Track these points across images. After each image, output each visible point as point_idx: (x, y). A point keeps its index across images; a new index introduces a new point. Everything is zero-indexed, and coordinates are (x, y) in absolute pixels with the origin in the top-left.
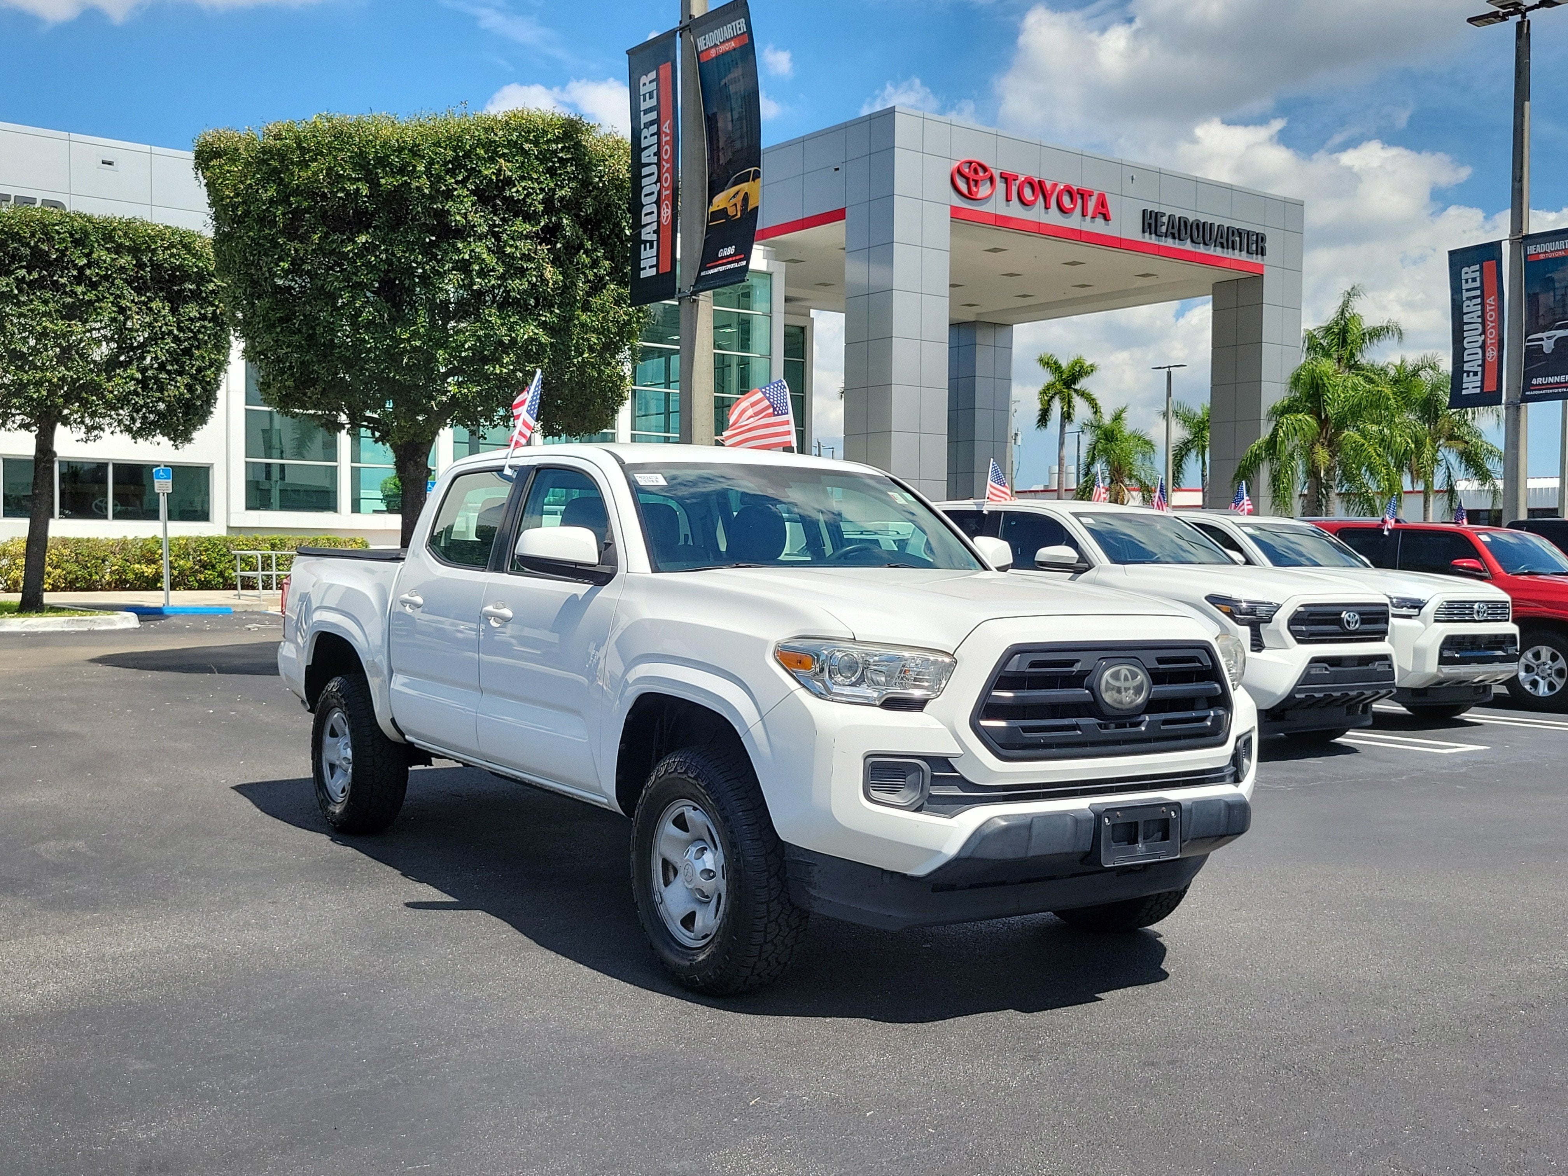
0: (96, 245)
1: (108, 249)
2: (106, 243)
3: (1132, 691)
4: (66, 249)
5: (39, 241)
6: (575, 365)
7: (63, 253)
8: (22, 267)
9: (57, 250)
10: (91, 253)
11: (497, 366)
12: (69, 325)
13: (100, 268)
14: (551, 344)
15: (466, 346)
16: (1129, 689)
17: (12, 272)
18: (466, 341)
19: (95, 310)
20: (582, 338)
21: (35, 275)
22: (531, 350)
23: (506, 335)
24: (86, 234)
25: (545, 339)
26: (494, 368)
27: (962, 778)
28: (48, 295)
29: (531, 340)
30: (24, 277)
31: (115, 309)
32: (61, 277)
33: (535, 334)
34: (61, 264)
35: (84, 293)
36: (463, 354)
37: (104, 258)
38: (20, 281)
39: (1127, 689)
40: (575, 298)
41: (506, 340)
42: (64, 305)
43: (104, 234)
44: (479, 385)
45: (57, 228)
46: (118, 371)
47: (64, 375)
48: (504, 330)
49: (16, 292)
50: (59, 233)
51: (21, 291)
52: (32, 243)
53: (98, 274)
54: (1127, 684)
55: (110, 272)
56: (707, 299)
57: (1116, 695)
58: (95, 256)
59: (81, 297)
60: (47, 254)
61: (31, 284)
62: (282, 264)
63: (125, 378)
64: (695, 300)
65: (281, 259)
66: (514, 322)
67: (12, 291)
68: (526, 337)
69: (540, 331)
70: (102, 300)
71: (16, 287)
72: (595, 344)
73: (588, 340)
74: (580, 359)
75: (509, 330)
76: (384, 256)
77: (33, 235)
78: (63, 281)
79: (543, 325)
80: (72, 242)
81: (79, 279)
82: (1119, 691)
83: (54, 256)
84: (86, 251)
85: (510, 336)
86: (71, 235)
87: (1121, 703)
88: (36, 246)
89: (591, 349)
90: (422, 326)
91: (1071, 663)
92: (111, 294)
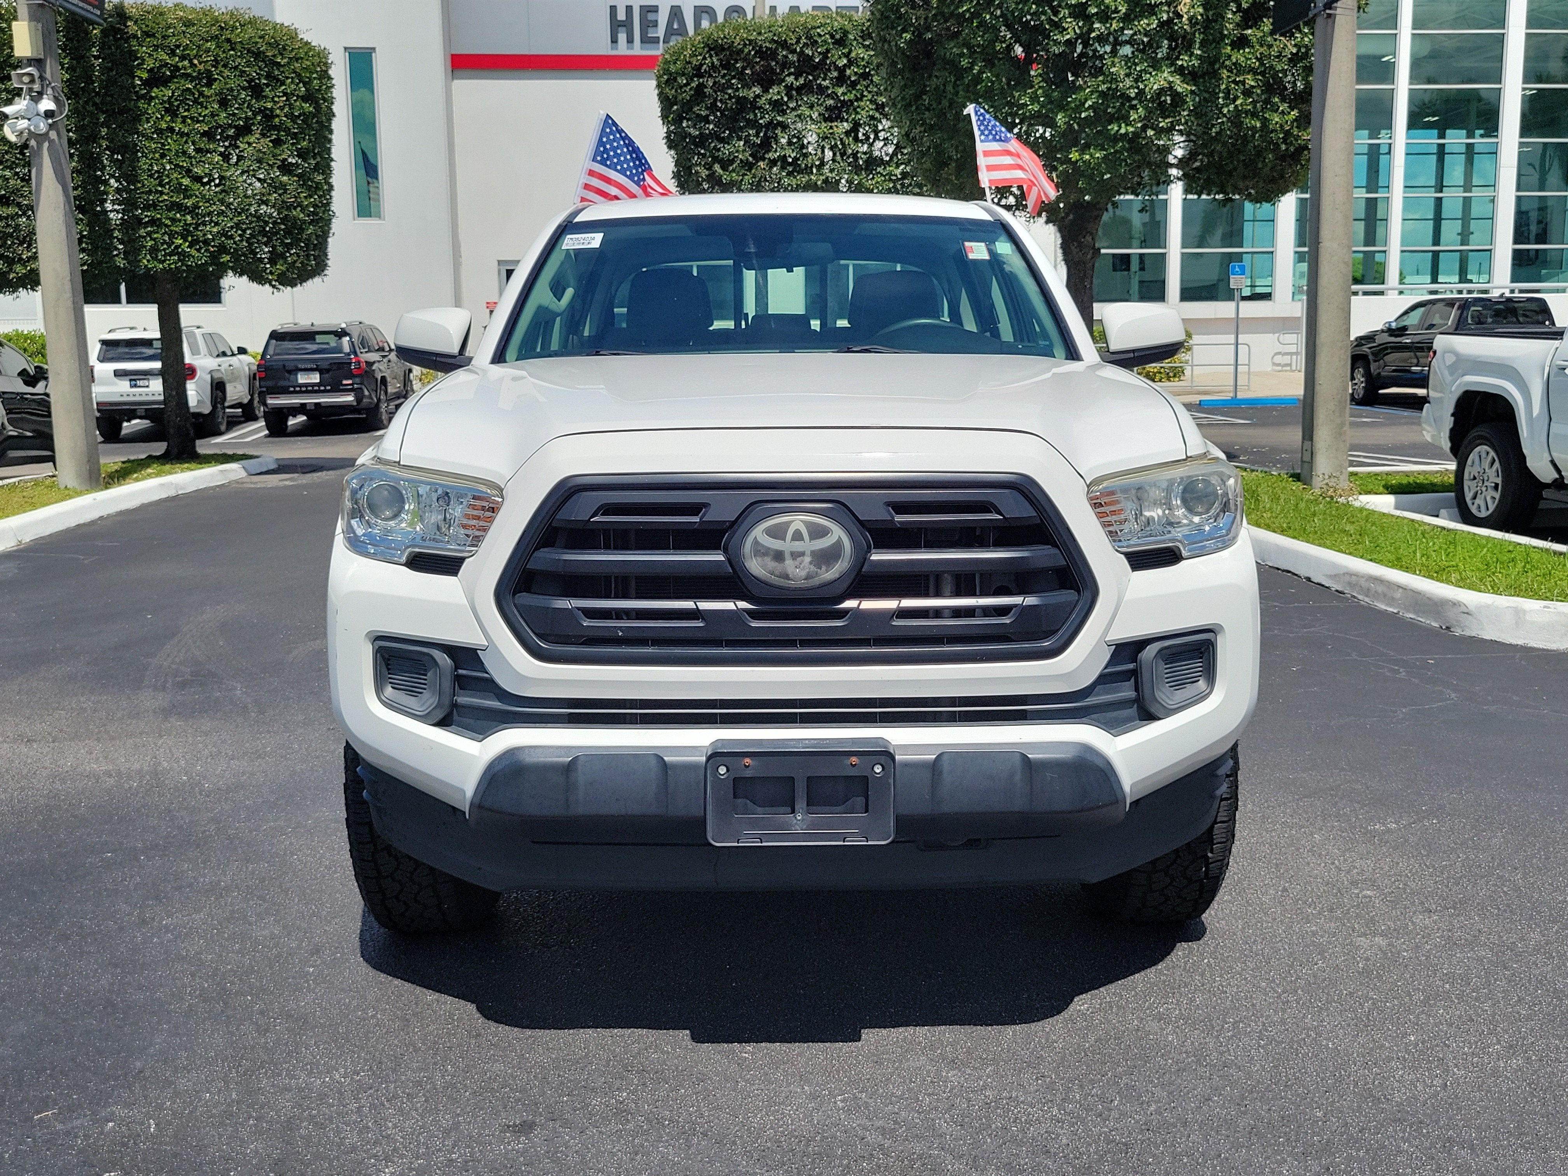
0: (855, 43)
1: (864, 46)
2: (864, 40)
3: (807, 559)
4: (828, 51)
5: (803, 46)
6: (1225, 115)
7: (825, 55)
8: (789, 75)
9: (820, 53)
10: (850, 51)
11: (1123, 125)
12: (831, 128)
13: (858, 66)
14: (1192, 92)
15: (1087, 105)
16: (802, 554)
17: (783, 80)
18: (1086, 100)
19: (855, 109)
20: (1234, 82)
21: (801, 81)
22: (1165, 101)
23: (1131, 87)
24: (846, 33)
25: (1181, 87)
26: (1120, 127)
27: (492, 681)
28: (813, 99)
29: (1161, 91)
30: (792, 83)
31: (874, 107)
32: (824, 80)
33: (1170, 83)
34: (821, 68)
35: (844, 94)
36: (1083, 115)
37: (862, 56)
38: (789, 88)
39: (795, 555)
40: (1221, 33)
41: (1132, 93)
42: (827, 109)
43: (862, 31)
44: (1103, 149)
45: (818, 30)
46: (879, 169)
47: (827, 178)
48: (1128, 82)
49: (786, 99)
50: (820, 35)
51: (790, 98)
52: (798, 50)
53: (856, 73)
54: (798, 546)
55: (867, 70)
56: (1348, 12)
57: (771, 564)
58: (853, 55)
59: (842, 98)
60: (811, 58)
61: (799, 90)
62: (904, 35)
63: (884, 176)
64: (1329, 15)
65: (904, 30)
66: (1141, 71)
67: (782, 98)
68: (1155, 87)
69: (1177, 80)
70: (861, 100)
71: (786, 95)
72: (1253, 87)
73: (1243, 83)
74: (1231, 108)
75: (1136, 81)
76: (999, 12)
77: (798, 42)
78: (826, 83)
79: (1180, 71)
80: (833, 43)
81: (841, 80)
82: (779, 556)
83: (817, 60)
84: (846, 51)
85: (1138, 88)
86: (832, 37)
87: (787, 577)
88: (802, 52)
89: (1247, 93)
90: (1040, 87)
91: (694, 509)
92: (870, 92)
